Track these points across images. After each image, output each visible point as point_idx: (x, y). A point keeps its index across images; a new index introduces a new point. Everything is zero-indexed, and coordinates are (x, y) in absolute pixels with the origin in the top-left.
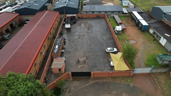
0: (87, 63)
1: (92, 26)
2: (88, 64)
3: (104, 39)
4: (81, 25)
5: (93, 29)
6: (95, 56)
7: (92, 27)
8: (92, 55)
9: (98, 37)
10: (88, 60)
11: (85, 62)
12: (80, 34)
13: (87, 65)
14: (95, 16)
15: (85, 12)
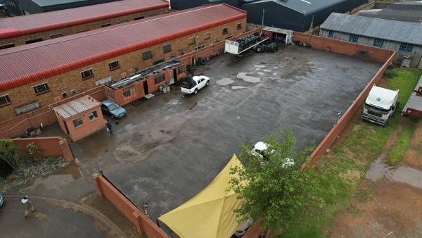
0: (155, 151)
1: (310, 71)
2: (149, 156)
3: (301, 117)
5: (300, 80)
6: (200, 146)
7: (304, 74)
8: (196, 141)
9: (284, 104)
10: (169, 145)
11: (154, 147)
13: (144, 157)
14: (353, 51)
15: (327, 30)
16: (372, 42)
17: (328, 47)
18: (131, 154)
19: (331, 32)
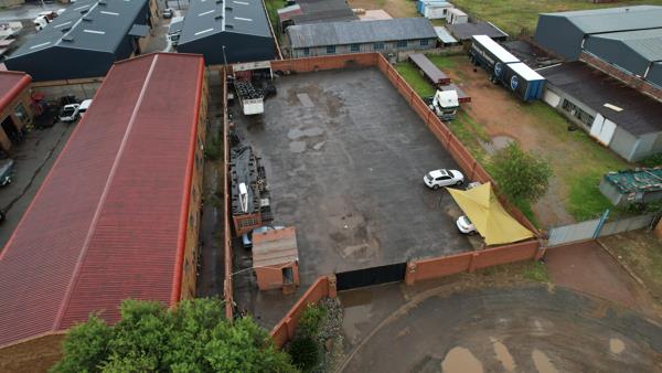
0: (373, 234)
1: (340, 99)
2: (377, 240)
3: (404, 142)
4: (298, 100)
5: (348, 112)
6: (391, 206)
7: (342, 105)
8: (381, 205)
9: (377, 139)
10: (371, 223)
11: (365, 232)
12: (306, 133)
13: (376, 243)
14: (342, 63)
15: (301, 49)
16: (349, 48)
17: (316, 67)
18: (363, 250)
19: (306, 49)
